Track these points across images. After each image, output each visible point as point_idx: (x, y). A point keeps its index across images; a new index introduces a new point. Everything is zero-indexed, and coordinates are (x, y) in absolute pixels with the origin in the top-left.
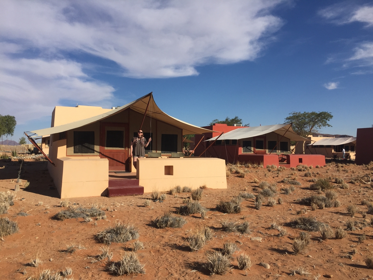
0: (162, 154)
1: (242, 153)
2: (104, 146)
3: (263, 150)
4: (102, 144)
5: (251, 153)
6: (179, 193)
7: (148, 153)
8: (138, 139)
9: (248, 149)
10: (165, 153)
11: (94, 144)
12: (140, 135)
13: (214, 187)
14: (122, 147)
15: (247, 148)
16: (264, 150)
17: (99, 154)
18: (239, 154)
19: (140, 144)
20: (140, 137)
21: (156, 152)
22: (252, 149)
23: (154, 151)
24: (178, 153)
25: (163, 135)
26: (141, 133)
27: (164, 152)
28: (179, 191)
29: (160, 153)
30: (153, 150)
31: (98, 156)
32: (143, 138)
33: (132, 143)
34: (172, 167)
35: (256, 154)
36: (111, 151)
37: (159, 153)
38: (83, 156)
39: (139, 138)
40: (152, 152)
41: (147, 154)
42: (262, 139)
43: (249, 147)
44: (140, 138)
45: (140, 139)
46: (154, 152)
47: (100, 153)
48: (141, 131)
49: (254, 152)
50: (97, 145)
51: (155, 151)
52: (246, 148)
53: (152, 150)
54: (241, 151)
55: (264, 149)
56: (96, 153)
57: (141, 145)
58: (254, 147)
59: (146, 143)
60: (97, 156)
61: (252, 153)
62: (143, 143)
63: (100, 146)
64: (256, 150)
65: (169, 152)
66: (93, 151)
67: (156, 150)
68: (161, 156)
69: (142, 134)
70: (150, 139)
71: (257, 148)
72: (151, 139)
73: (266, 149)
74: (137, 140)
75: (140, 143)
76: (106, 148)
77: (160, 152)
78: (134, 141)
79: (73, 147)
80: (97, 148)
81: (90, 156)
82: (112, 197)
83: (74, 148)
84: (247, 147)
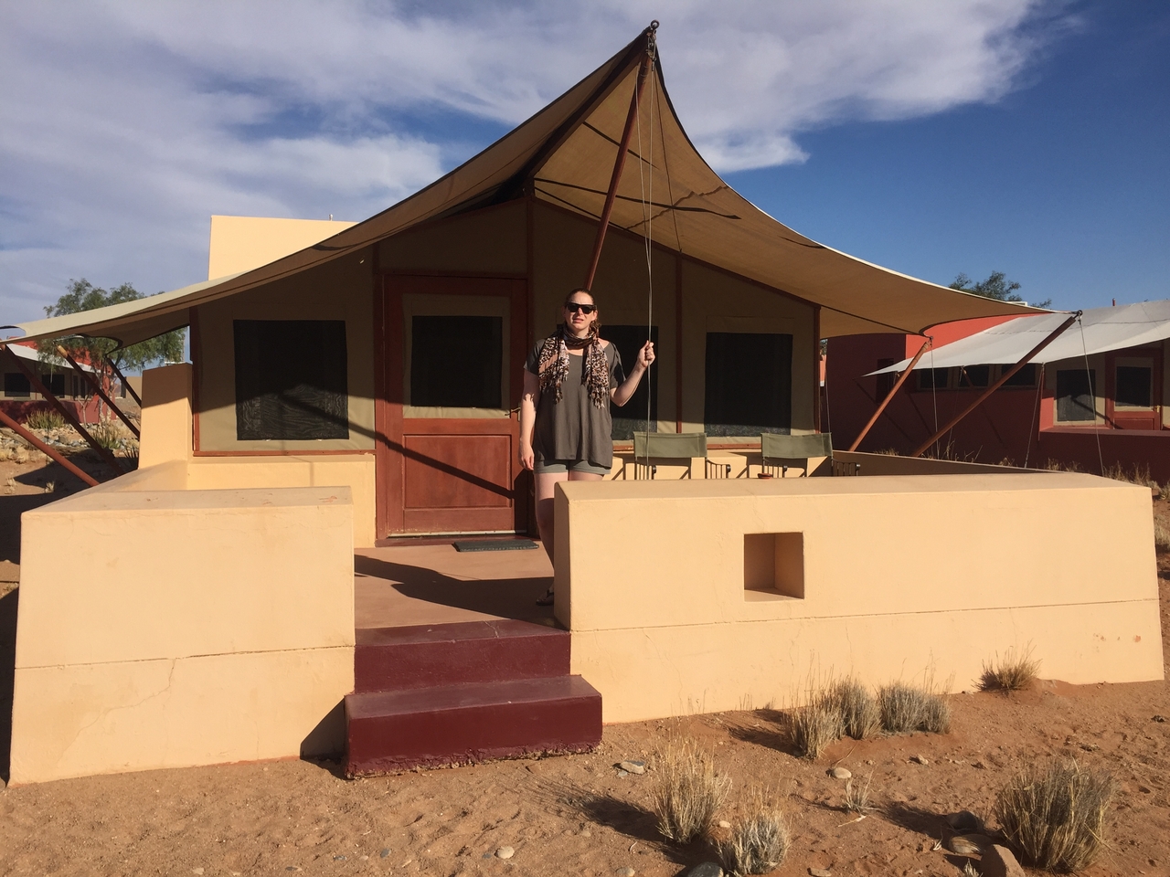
0: (710, 440)
1: (1056, 423)
2: (401, 401)
3: (1150, 409)
4: (385, 392)
5: (1092, 422)
6: (858, 736)
7: (633, 438)
8: (566, 353)
9: (1078, 408)
10: (724, 434)
11: (344, 391)
12: (578, 326)
13: (1080, 675)
14: (497, 406)
15: (1076, 402)
16: (1155, 409)
17: (370, 443)
18: (1042, 429)
19: (583, 381)
20: (583, 335)
21: (678, 429)
22: (1100, 404)
23: (666, 427)
24: (794, 432)
25: (712, 339)
26: (587, 309)
27: (718, 428)
28: (854, 728)
29: (702, 438)
30: (661, 420)
31: (370, 452)
32: (603, 344)
33: (528, 377)
34: (792, 542)
35: (1117, 427)
36: (434, 428)
37: (691, 436)
38: (285, 453)
39: (574, 343)
40: (655, 429)
41: (630, 442)
42: (1147, 363)
43: (1083, 399)
44: (583, 344)
45: (580, 352)
46: (667, 431)
47: (377, 436)
48: (584, 299)
49: (1106, 418)
50: (360, 394)
51: (673, 425)
52: (1073, 399)
53: (655, 418)
54: (1051, 416)
55: (1155, 405)
56: (355, 439)
57: (590, 390)
58: (1108, 395)
59: (621, 374)
60: (362, 452)
61: (1100, 421)
62: (605, 377)
63: (378, 402)
64: (1118, 409)
65: (745, 428)
66: (340, 427)
67: (679, 419)
68: (703, 453)
69: (593, 316)
70: (647, 354)
71: (1124, 400)
72: (651, 351)
73: (1161, 405)
74: (560, 362)
75: (586, 376)
76: (410, 412)
77: (698, 428)
78: (542, 369)
79: (233, 407)
80: (361, 410)
81: (323, 453)
82: (367, 775)
83: (240, 414)
84: (1078, 399)
